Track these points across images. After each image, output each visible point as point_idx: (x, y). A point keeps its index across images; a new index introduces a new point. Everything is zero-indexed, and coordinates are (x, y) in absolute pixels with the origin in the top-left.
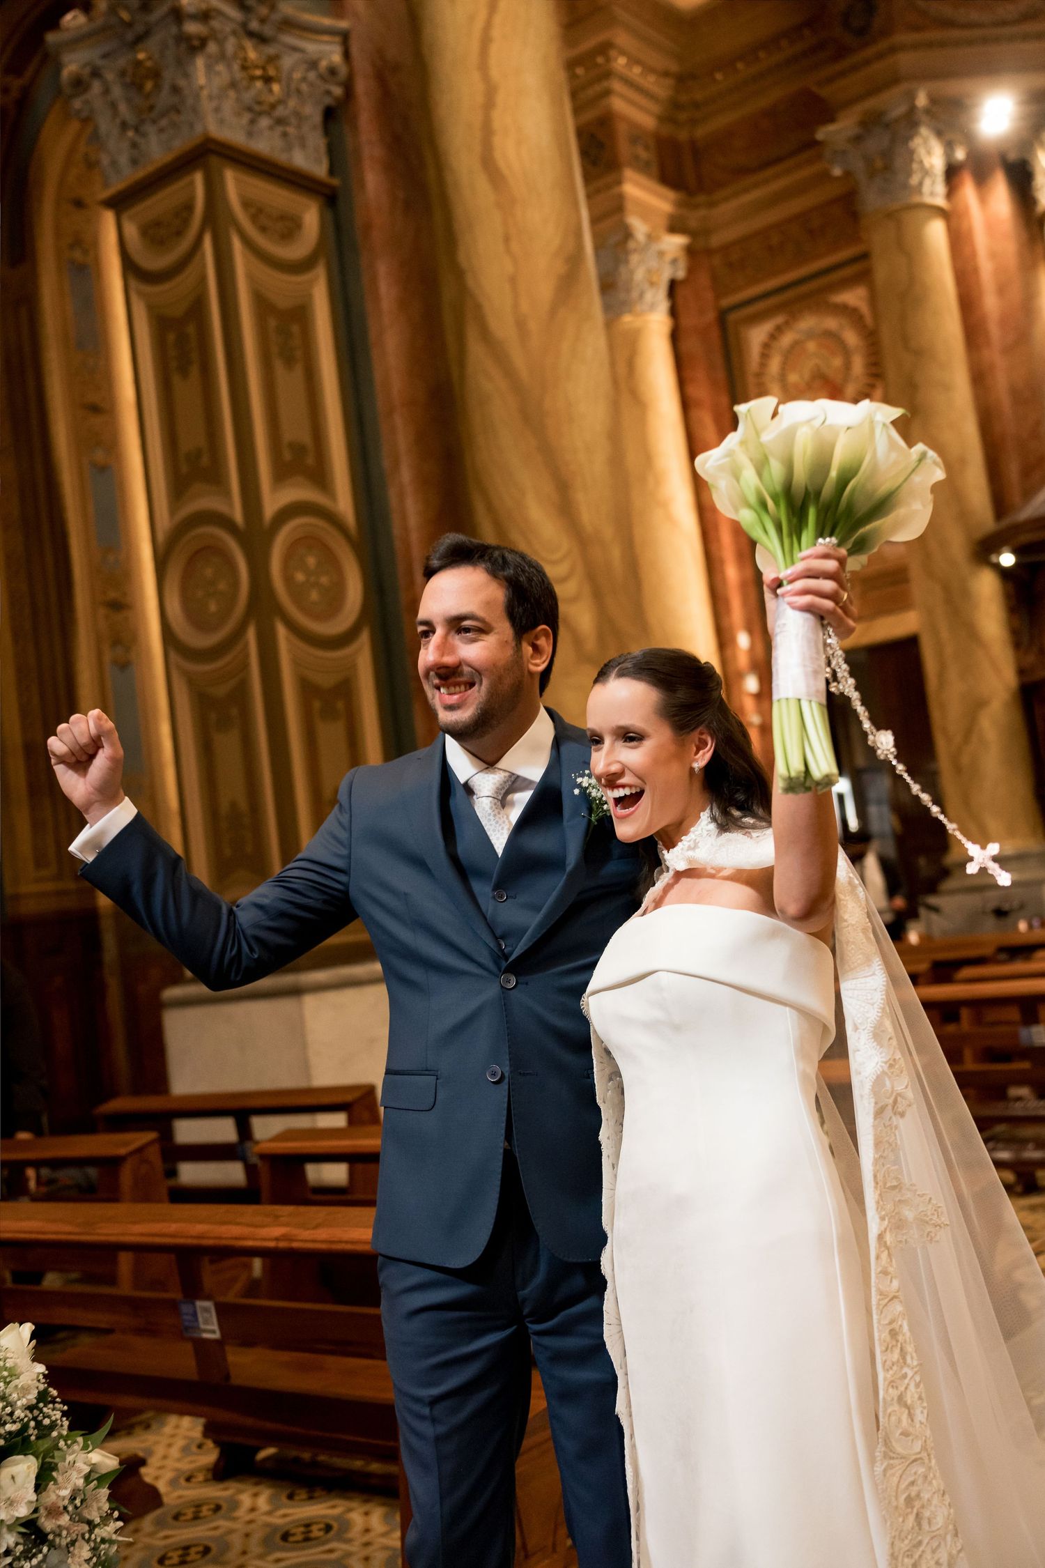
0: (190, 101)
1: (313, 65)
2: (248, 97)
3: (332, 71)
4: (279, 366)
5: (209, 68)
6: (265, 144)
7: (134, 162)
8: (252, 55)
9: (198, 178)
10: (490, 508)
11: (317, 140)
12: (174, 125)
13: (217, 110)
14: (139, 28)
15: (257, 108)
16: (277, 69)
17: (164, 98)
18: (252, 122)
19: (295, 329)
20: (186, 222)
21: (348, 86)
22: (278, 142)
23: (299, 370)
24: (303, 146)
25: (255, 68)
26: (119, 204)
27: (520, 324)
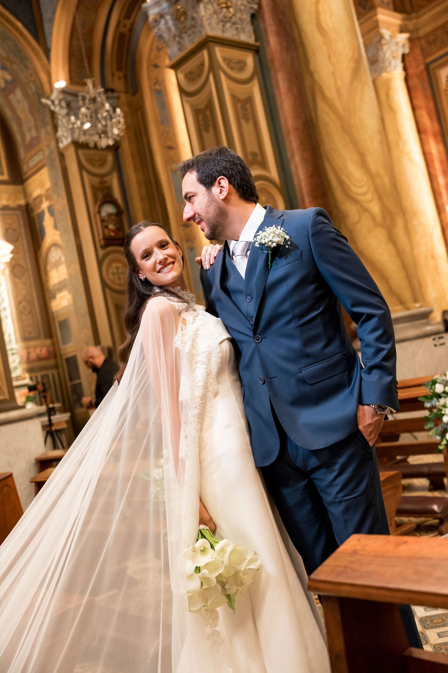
0: (199, 22)
2: (221, 16)
4: (243, 122)
5: (205, 7)
6: (230, 34)
7: (180, 49)
9: (205, 52)
10: (333, 168)
11: (249, 28)
12: (194, 33)
13: (210, 24)
17: (189, 23)
18: (224, 26)
19: (248, 106)
20: (202, 70)
21: (260, 4)
22: (234, 32)
23: (251, 123)
24: (244, 32)
25: (223, 3)
26: (175, 67)
27: (338, 91)
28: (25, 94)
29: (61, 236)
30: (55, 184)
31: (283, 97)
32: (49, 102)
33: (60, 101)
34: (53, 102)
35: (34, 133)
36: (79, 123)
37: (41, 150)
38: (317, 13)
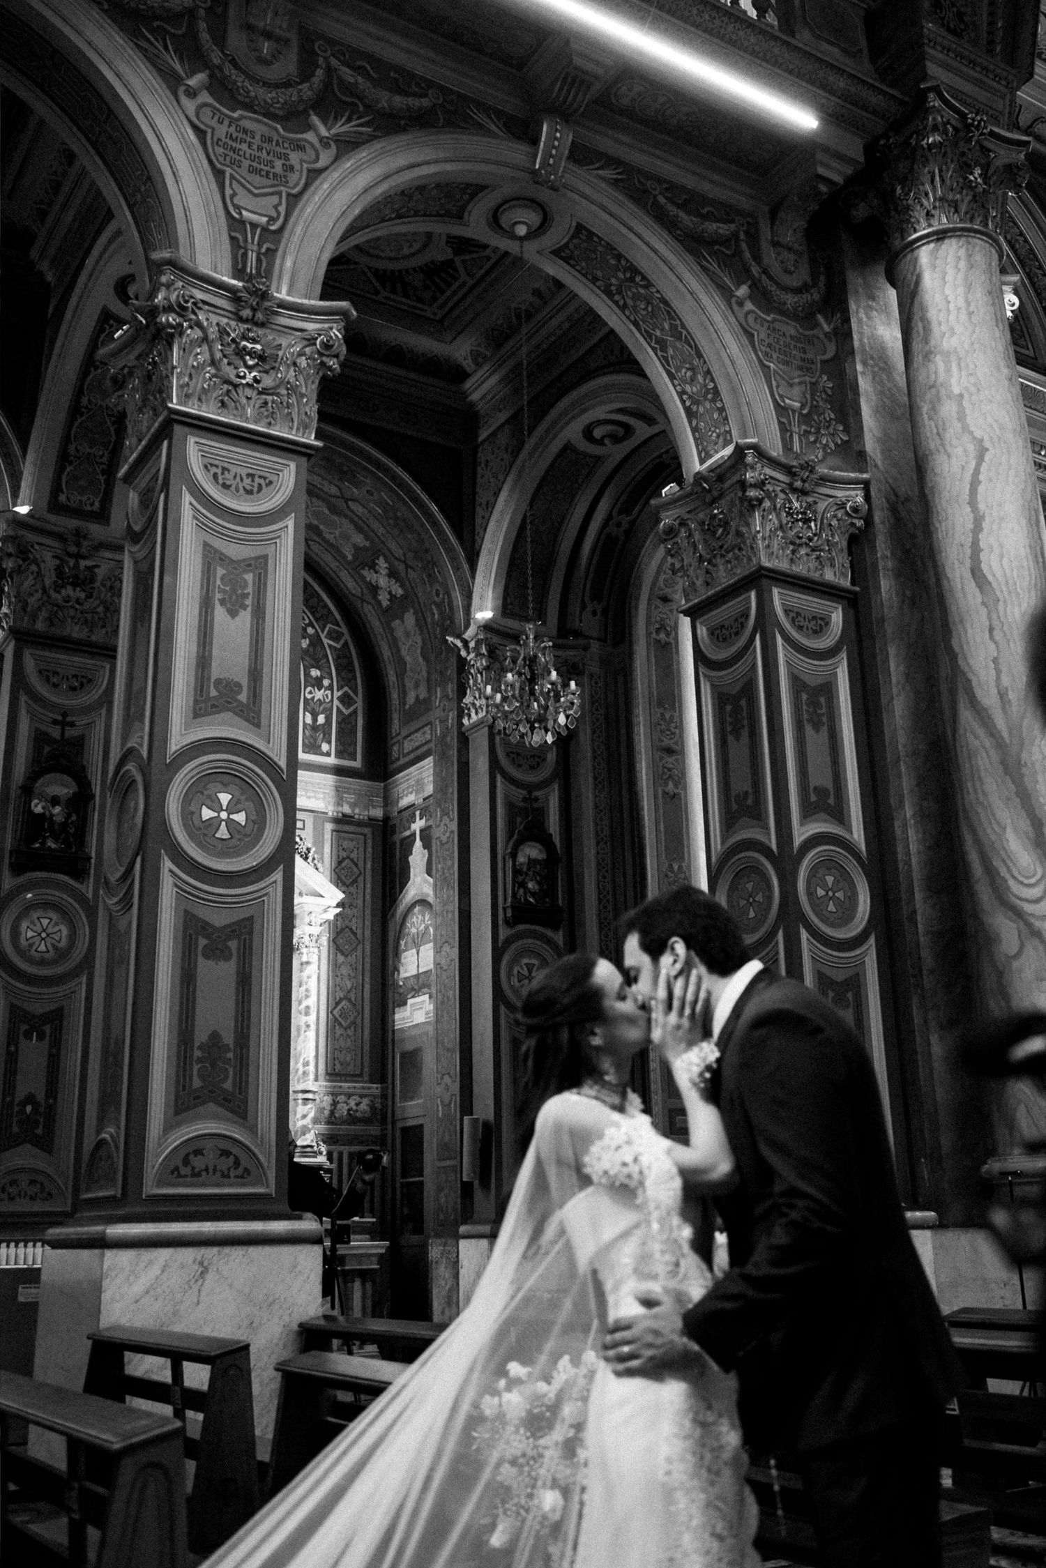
0: (749, 542)
1: (842, 506)
2: (791, 535)
3: (855, 509)
4: (808, 729)
5: (763, 517)
6: (804, 567)
7: (708, 584)
8: (797, 505)
9: (753, 595)
10: (976, 839)
11: (842, 559)
12: (737, 558)
13: (768, 546)
14: (715, 493)
15: (798, 541)
16: (815, 512)
17: (731, 540)
18: (793, 552)
19: (822, 700)
20: (743, 625)
21: (868, 520)
22: (813, 565)
23: (824, 729)
24: (833, 566)
25: (798, 513)
26: (694, 613)
27: (1002, 695)
28: (421, 623)
29: (435, 886)
30: (441, 788)
31: (895, 690)
32: (459, 644)
33: (478, 643)
34: (466, 643)
35: (423, 695)
36: (498, 696)
37: (430, 723)
38: (976, 549)
